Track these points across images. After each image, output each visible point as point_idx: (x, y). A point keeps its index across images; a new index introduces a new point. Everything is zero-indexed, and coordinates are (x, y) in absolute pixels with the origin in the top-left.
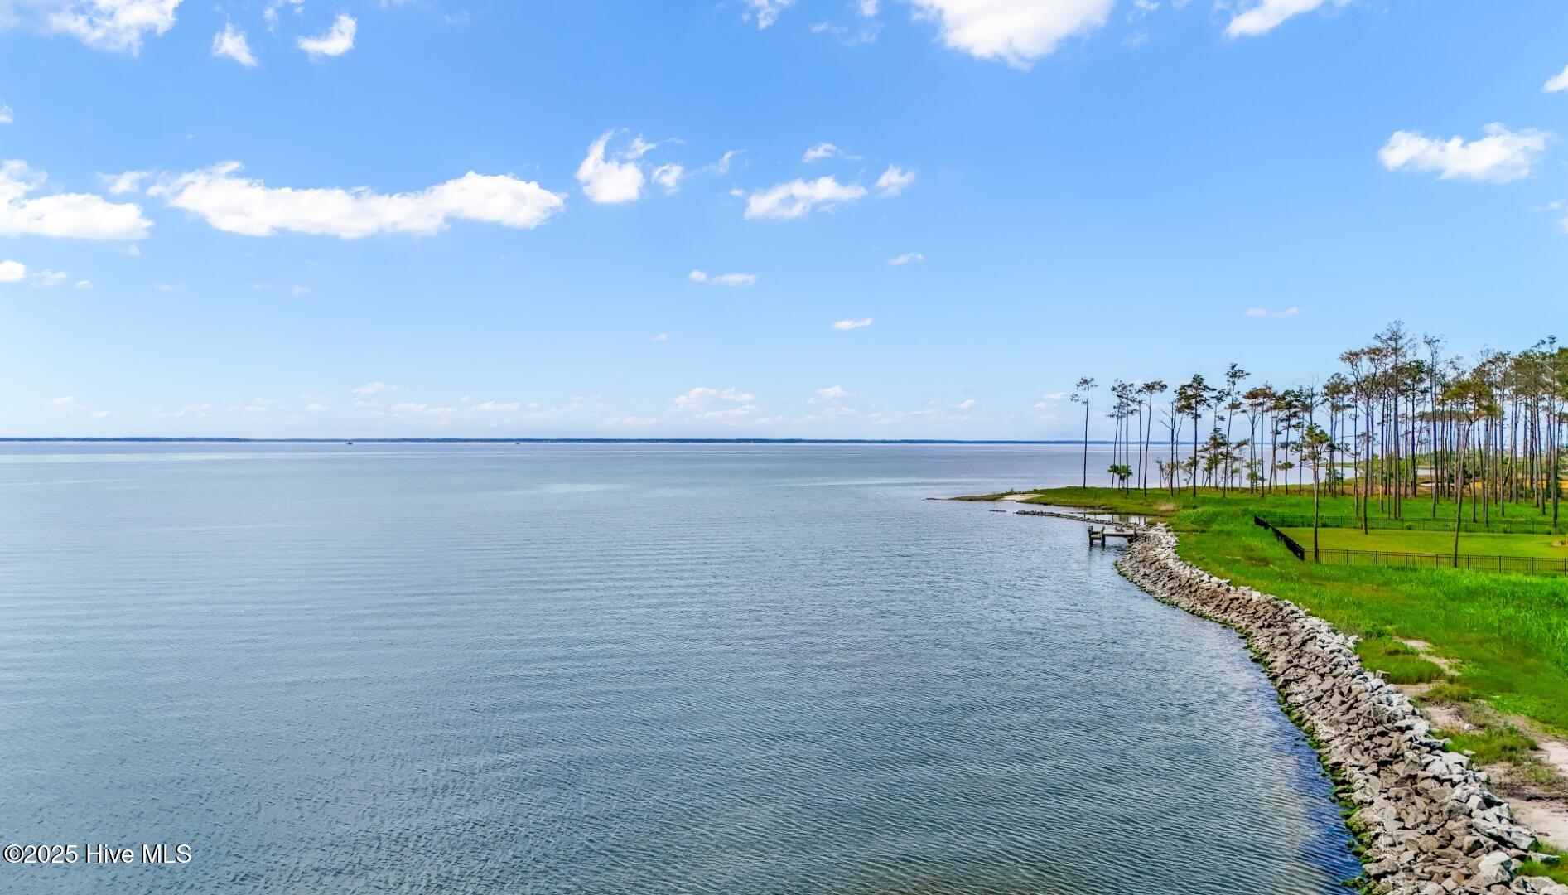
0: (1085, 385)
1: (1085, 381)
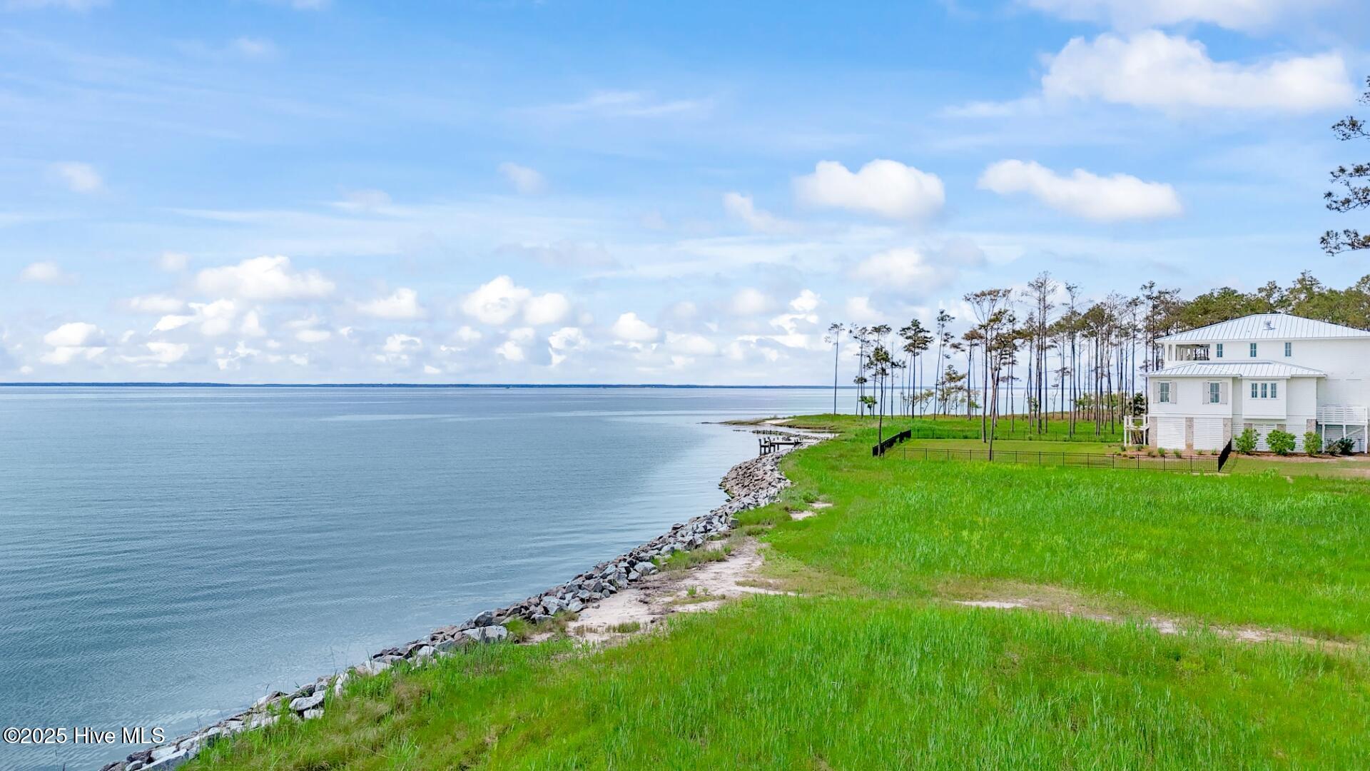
0: (836, 330)
1: (836, 326)
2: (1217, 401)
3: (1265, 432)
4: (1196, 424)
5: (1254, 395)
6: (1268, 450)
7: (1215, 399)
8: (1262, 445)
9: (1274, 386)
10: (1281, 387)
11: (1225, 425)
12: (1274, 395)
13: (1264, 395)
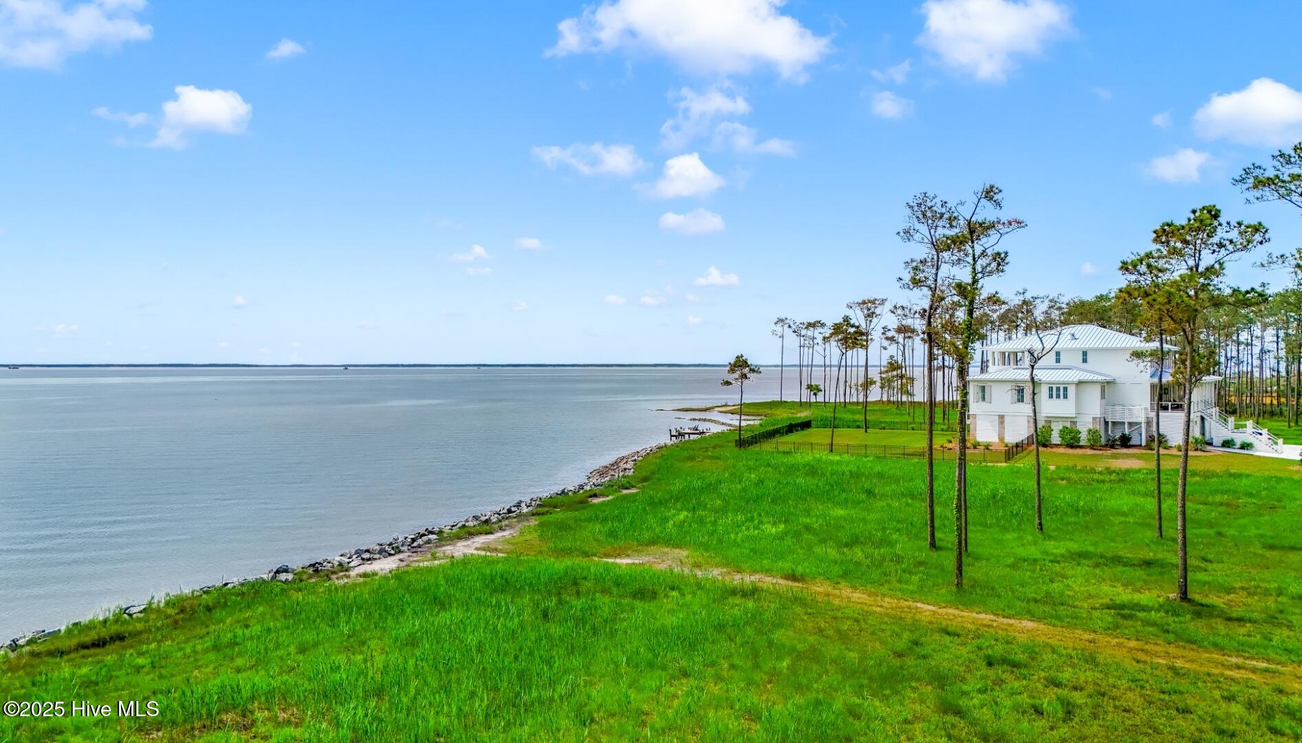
0: (781, 324)
2: (1023, 401)
3: (1057, 428)
4: (1007, 420)
5: (1051, 396)
6: (1059, 443)
7: (1021, 400)
8: (1055, 438)
9: (1065, 389)
10: (1072, 390)
11: (1028, 422)
12: (1065, 397)
13: (1058, 396)
